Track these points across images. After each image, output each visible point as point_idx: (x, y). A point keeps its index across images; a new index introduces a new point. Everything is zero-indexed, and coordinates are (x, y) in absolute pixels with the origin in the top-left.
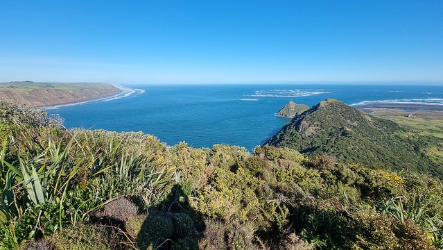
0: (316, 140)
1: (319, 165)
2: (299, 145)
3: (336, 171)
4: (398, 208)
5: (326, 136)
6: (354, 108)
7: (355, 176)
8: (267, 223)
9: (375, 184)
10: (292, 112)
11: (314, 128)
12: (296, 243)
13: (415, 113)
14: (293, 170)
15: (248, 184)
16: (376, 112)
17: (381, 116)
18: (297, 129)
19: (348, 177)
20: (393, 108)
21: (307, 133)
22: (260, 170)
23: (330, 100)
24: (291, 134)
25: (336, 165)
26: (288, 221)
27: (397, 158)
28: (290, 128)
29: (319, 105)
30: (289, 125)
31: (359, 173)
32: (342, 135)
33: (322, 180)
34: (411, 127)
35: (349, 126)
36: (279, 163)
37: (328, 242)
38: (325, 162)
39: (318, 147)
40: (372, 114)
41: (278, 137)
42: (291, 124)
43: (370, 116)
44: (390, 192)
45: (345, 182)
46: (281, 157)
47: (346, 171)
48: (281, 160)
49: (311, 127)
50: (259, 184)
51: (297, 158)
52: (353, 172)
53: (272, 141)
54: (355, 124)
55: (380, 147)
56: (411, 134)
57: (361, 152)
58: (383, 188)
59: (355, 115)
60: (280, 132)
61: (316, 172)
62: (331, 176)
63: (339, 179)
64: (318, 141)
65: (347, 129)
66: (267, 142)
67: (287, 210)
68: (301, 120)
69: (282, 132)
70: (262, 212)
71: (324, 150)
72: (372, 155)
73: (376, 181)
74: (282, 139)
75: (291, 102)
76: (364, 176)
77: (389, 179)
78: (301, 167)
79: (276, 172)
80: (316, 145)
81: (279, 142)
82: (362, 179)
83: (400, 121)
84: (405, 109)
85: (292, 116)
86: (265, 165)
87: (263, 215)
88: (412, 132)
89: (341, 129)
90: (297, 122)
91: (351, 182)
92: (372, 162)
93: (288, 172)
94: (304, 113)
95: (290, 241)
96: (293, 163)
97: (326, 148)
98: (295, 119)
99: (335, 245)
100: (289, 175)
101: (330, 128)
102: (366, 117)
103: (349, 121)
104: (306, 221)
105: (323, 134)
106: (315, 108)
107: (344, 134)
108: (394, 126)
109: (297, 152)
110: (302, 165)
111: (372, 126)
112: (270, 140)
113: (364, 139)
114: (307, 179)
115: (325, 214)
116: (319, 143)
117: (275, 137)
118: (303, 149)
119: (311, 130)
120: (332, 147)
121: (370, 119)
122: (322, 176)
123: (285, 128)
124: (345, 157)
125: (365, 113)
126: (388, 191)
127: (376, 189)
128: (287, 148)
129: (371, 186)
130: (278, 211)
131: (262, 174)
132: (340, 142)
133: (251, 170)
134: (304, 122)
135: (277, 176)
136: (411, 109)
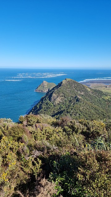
0: (62, 106)
1: (62, 123)
2: (52, 110)
3: (72, 126)
4: (102, 142)
5: (68, 103)
6: (81, 84)
7: (82, 126)
8: (27, 176)
9: (92, 130)
10: (46, 88)
11: (61, 98)
12: (45, 185)
13: (110, 85)
14: (46, 130)
15: (11, 149)
16: (92, 86)
17: (95, 88)
18: (50, 100)
19: (78, 128)
20: (100, 83)
21: (57, 102)
22: (20, 135)
23: (68, 80)
24: (47, 104)
25: (71, 122)
26: (41, 169)
27: (105, 111)
28: (45, 100)
29: (62, 83)
30: (44, 98)
31: (84, 124)
32: (77, 101)
33: (64, 133)
34: (108, 93)
35: (80, 95)
36: (36, 127)
37: (66, 177)
38: (65, 121)
39: (64, 110)
40: (90, 87)
41: (38, 107)
42: (46, 97)
43: (90, 88)
44: (99, 133)
45: (76, 132)
46: (38, 122)
47: (77, 125)
48: (37, 124)
49: (58, 98)
50: (19, 147)
51: (49, 120)
52: (81, 125)
53: (34, 110)
54: (82, 93)
55: (96, 106)
56: (109, 97)
57: (87, 110)
58: (96, 131)
59: (82, 88)
60: (39, 103)
61: (60, 129)
62: (69, 129)
63: (73, 130)
64: (64, 107)
65: (79, 97)
66: (31, 111)
67: (40, 162)
68: (52, 94)
69: (41, 103)
70: (22, 168)
71: (67, 112)
72: (93, 111)
73: (93, 128)
74: (41, 108)
75: (44, 82)
76: (86, 126)
77: (98, 125)
78: (51, 127)
79: (34, 133)
80: (63, 109)
81: (39, 110)
82: (86, 128)
83: (104, 90)
84: (105, 83)
85: (46, 91)
86: (24, 131)
87: (23, 171)
88: (109, 96)
89: (75, 97)
90: (49, 95)
91: (80, 131)
92: (93, 115)
93: (42, 132)
94: (53, 89)
95: (41, 185)
96: (46, 125)
97: (69, 110)
98: (48, 93)
99: (70, 178)
100: (43, 134)
101: (69, 97)
102: (87, 89)
103: (79, 92)
104: (53, 166)
105: (66, 101)
106: (60, 85)
107: (78, 100)
108: (101, 93)
109: (49, 117)
110: (52, 125)
111: (91, 94)
112: (32, 109)
113: (88, 102)
114: (55, 135)
115: (64, 157)
116: (64, 108)
117: (36, 107)
118: (55, 113)
119: (59, 100)
120: (72, 109)
121: (89, 90)
122: (64, 130)
123: (42, 100)
124: (79, 115)
125: (87, 86)
126: (98, 133)
127: (92, 133)
128: (43, 115)
129: (90, 131)
130: (34, 164)
131: (21, 138)
132: (76, 106)
133: (14, 137)
134: (54, 95)
135: (35, 137)
136: (108, 83)
